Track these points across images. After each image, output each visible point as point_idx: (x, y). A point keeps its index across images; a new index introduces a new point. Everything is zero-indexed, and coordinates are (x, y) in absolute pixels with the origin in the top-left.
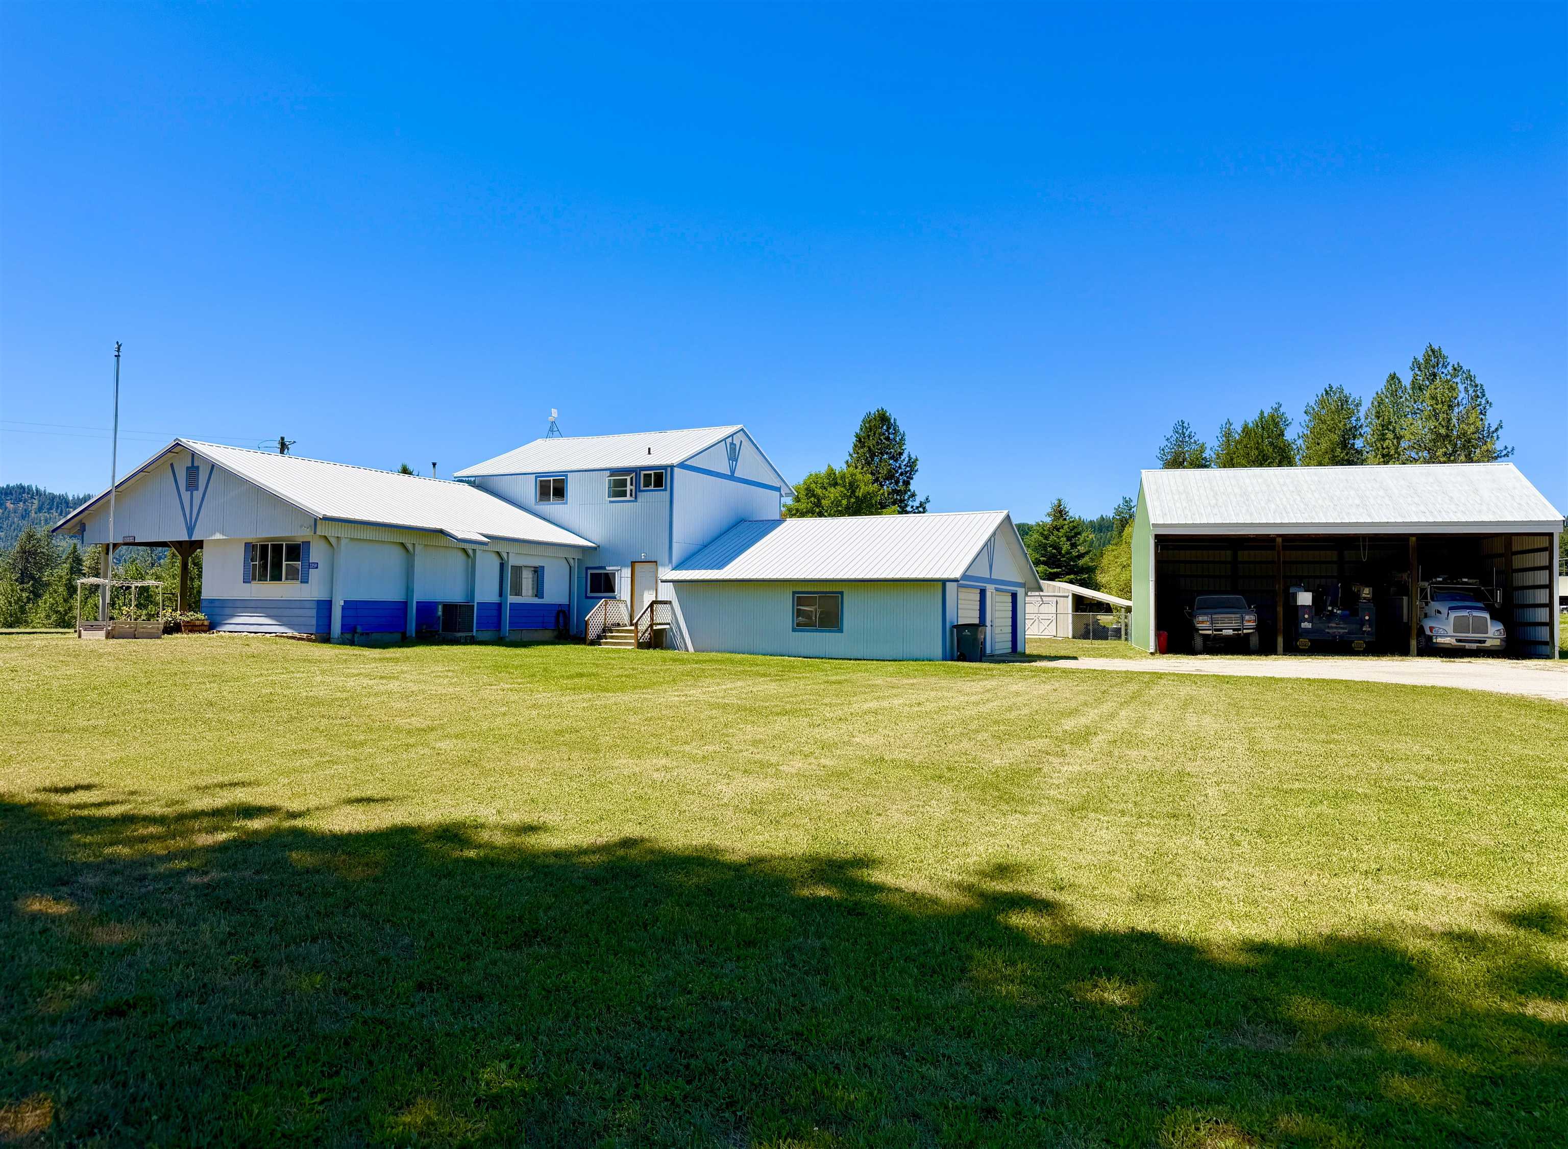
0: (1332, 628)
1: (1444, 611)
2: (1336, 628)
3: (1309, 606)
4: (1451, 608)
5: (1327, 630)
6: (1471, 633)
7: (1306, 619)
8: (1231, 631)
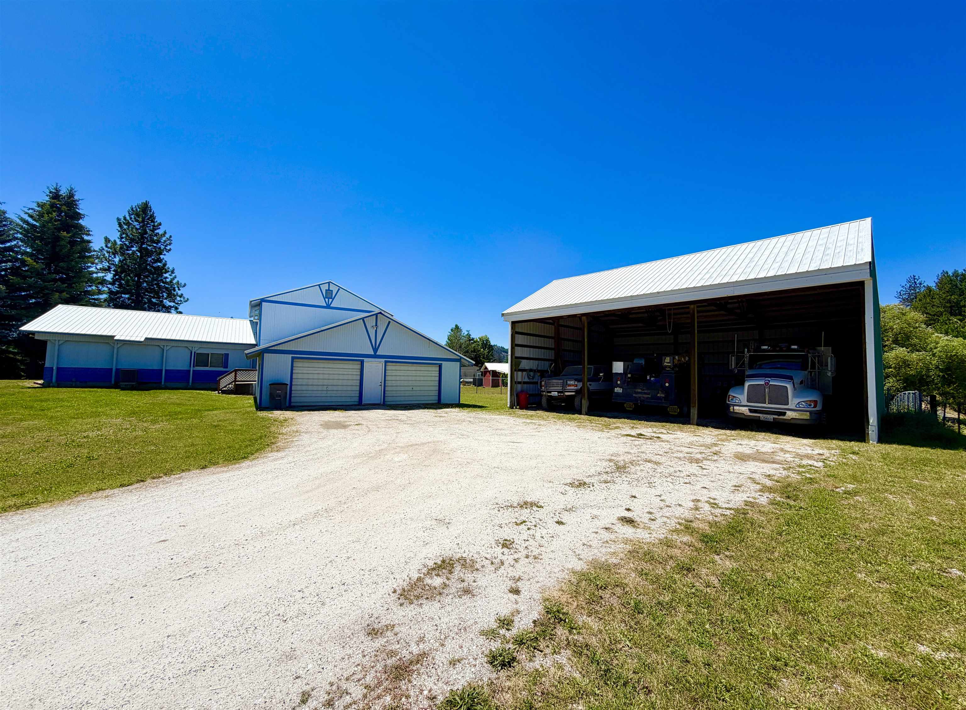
2: (641, 393)
3: (621, 373)
5: (634, 395)
6: (767, 403)
7: (619, 384)
8: (556, 393)
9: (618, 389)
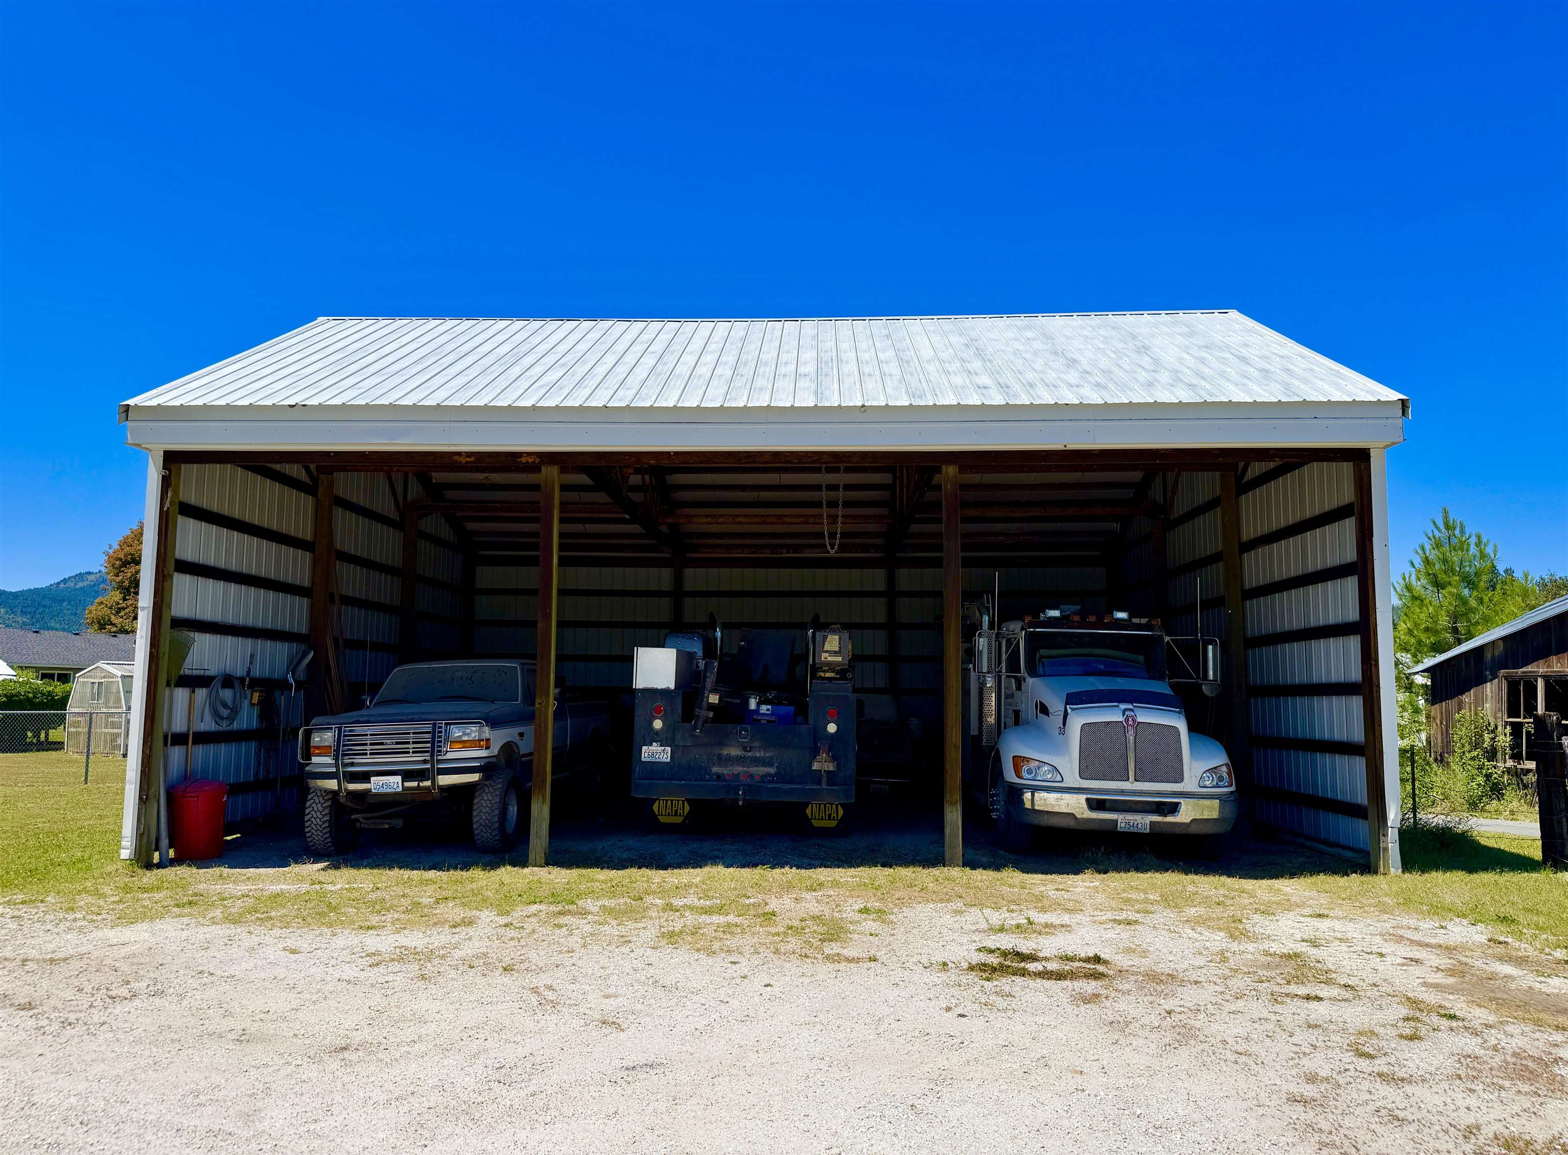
0: (730, 760)
1: (1056, 705)
2: (740, 760)
3: (665, 692)
4: (1075, 699)
5: (715, 769)
6: (1131, 778)
7: (657, 733)
8: (398, 779)
9: (655, 748)
